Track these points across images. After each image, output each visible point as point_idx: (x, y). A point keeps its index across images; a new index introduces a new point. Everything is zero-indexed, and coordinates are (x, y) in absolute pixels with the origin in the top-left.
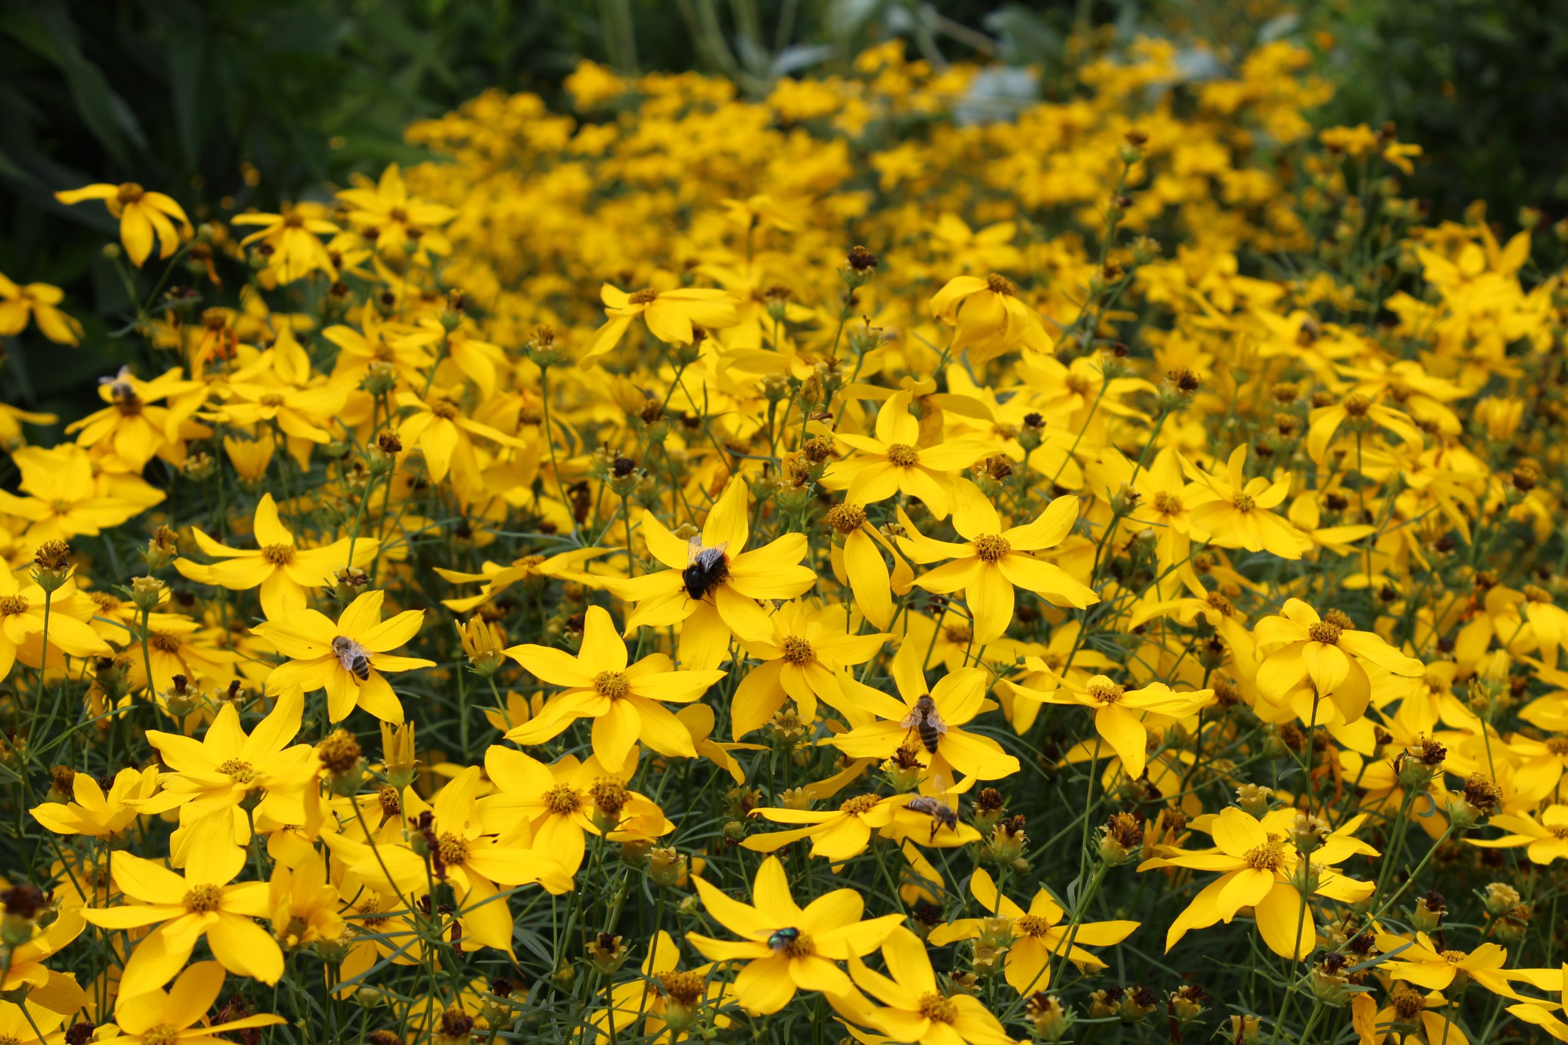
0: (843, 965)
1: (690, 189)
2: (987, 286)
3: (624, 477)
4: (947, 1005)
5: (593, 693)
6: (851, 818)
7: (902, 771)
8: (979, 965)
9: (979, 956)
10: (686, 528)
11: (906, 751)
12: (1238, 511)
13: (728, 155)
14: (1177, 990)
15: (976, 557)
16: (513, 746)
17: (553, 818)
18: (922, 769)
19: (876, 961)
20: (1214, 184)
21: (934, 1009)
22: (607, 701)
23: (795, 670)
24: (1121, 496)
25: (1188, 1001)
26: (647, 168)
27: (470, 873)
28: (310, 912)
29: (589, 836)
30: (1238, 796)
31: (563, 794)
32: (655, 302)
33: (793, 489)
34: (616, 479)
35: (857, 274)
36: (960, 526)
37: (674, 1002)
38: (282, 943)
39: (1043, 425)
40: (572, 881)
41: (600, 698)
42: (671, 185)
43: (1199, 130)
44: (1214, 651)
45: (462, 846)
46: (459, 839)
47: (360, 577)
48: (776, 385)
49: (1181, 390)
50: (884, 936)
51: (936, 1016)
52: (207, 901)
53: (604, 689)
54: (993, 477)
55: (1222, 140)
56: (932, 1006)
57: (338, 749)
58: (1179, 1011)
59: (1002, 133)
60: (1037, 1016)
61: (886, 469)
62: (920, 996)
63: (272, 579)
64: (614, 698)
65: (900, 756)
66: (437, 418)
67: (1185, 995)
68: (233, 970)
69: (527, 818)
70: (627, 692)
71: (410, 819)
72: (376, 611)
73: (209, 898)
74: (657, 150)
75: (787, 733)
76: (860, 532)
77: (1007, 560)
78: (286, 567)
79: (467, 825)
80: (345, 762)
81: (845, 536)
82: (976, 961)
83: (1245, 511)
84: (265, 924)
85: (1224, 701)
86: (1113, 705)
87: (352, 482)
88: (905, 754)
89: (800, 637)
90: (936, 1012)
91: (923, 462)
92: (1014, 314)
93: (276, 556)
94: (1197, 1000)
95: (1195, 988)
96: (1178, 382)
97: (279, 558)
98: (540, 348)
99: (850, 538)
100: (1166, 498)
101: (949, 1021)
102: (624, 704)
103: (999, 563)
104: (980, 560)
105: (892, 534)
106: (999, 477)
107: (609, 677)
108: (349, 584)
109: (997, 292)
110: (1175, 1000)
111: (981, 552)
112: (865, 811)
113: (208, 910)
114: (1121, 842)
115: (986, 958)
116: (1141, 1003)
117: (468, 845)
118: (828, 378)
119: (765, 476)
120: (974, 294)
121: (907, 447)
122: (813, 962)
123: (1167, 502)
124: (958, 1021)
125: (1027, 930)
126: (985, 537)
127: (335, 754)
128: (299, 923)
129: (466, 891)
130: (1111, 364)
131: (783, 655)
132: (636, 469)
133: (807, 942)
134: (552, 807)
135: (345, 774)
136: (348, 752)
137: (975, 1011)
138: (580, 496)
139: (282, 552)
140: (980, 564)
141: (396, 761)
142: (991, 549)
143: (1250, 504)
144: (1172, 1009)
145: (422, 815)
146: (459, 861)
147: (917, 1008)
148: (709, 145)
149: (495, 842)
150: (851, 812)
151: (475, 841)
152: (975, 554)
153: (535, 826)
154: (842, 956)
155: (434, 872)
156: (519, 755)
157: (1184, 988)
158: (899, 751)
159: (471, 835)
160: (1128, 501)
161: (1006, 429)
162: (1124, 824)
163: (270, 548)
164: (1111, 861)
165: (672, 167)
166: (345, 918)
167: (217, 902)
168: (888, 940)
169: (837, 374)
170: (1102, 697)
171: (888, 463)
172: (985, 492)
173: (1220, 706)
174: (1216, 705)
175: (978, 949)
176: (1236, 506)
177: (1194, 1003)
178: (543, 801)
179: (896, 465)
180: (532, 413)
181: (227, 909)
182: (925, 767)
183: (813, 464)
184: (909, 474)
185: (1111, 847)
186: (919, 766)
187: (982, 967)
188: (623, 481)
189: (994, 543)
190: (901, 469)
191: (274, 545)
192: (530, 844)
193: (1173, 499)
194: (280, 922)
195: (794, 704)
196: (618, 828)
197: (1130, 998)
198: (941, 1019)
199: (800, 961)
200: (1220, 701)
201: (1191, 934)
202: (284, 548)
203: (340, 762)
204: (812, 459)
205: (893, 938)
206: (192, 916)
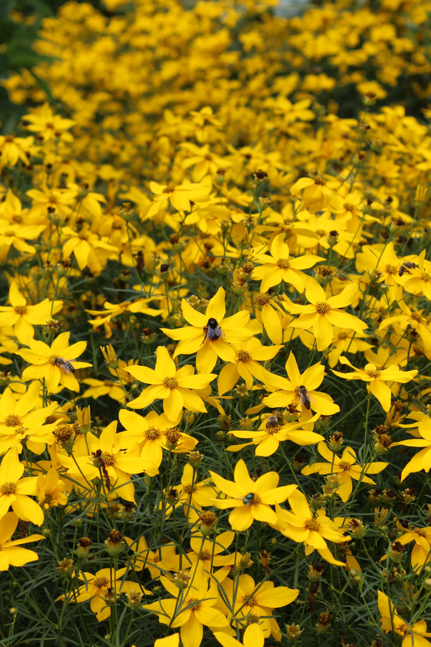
0: (273, 507)
1: (161, 52)
2: (314, 182)
3: (165, 272)
4: (316, 523)
5: (163, 387)
6: (270, 436)
7: (291, 414)
8: (326, 497)
9: (326, 493)
10: (193, 297)
11: (292, 406)
12: (423, 281)
13: (176, 35)
14: (404, 491)
15: (317, 312)
16: (131, 410)
17: (149, 442)
18: (299, 413)
19: (286, 505)
20: (390, 46)
21: (311, 526)
22: (169, 390)
23: (243, 365)
24: (374, 274)
25: (410, 496)
26: (141, 41)
27: (116, 468)
28: (53, 493)
29: (164, 450)
30: (428, 409)
31: (152, 432)
32: (174, 192)
33: (239, 286)
34: (161, 273)
35: (259, 181)
36: (309, 297)
37: (204, 524)
38: (42, 506)
39: (338, 235)
40: (158, 470)
41: (166, 389)
42: (151, 49)
43: (382, 17)
44: (414, 336)
45: (112, 457)
46: (111, 454)
47: (57, 324)
48: (226, 225)
49: (398, 226)
50: (289, 494)
51: (312, 529)
52: (10, 490)
53: (167, 385)
54: (322, 276)
55: (393, 22)
56: (310, 525)
57: (63, 432)
58: (406, 500)
59: (297, 22)
60: (353, 528)
61: (277, 270)
62: (305, 520)
63: (19, 322)
64: (172, 389)
65: (290, 408)
66: (81, 240)
67: (408, 493)
68: (22, 518)
69: (138, 443)
70: (177, 386)
71: (92, 453)
72: (67, 341)
73: (11, 489)
74: (145, 33)
75: (242, 395)
76: (268, 305)
77: (329, 313)
78: (24, 316)
79: (113, 446)
80: (67, 437)
81: (262, 306)
82: (325, 495)
83: (426, 281)
84: (34, 498)
85: (417, 354)
86: (376, 379)
87: (46, 269)
88: (292, 407)
89: (245, 350)
90: (312, 527)
91: (292, 266)
92: (326, 195)
93: (20, 311)
94: (413, 495)
95: (412, 490)
96: (396, 223)
97: (21, 311)
98: (125, 214)
99: (264, 308)
100: (390, 267)
101: (317, 530)
102: (176, 391)
103: (326, 315)
104: (318, 314)
105: (280, 300)
106: (324, 275)
107: (169, 380)
108: (53, 327)
109: (319, 184)
110: (404, 495)
111: (318, 310)
112: (276, 433)
113: (11, 493)
114: (383, 445)
115: (329, 493)
116: (390, 496)
117: (115, 457)
118: (248, 224)
119: (222, 264)
120: (309, 187)
121: (285, 260)
122: (261, 507)
123: (391, 268)
124: (321, 529)
125: (342, 468)
126: (320, 303)
127: (62, 434)
128: (49, 497)
129: (116, 479)
130: (366, 209)
131: (238, 358)
132: (170, 268)
133: (258, 498)
134: (148, 437)
135: (67, 442)
136: (68, 434)
137: (326, 522)
138: (139, 258)
139: (22, 309)
140: (318, 315)
141: (83, 423)
142: (323, 309)
143: (428, 278)
144: (403, 499)
145: (97, 452)
146: (111, 464)
147: (303, 525)
148: (167, 31)
149: (125, 453)
150: (270, 433)
151: (118, 454)
152: (315, 311)
153: (142, 445)
154: (272, 503)
155: (103, 475)
156: (133, 413)
157: (408, 490)
158: (289, 406)
159: (115, 451)
160: (377, 276)
161: (321, 232)
162: (385, 438)
163: (17, 307)
164: (379, 452)
165: (152, 41)
166: (59, 472)
167: (14, 490)
168: (290, 496)
169: (252, 223)
170: (372, 375)
171: (277, 267)
172: (319, 282)
173: (416, 356)
174: (414, 356)
175: (325, 490)
176: (422, 279)
177: (412, 496)
178: (144, 435)
179: (281, 268)
180: (118, 224)
181: (19, 492)
182: (300, 412)
183: (247, 274)
184: (286, 271)
185: (379, 447)
186: (298, 412)
187: (327, 498)
188: (164, 274)
189: (324, 306)
190: (283, 270)
191: (18, 306)
192: (140, 456)
193: (393, 267)
194: (42, 497)
195: (244, 382)
196: (177, 448)
197: (385, 494)
198: (314, 530)
199: (255, 506)
200: (416, 354)
201: (411, 475)
202: (23, 307)
203: (65, 437)
204: (246, 272)
205: (293, 495)
206: (4, 496)
